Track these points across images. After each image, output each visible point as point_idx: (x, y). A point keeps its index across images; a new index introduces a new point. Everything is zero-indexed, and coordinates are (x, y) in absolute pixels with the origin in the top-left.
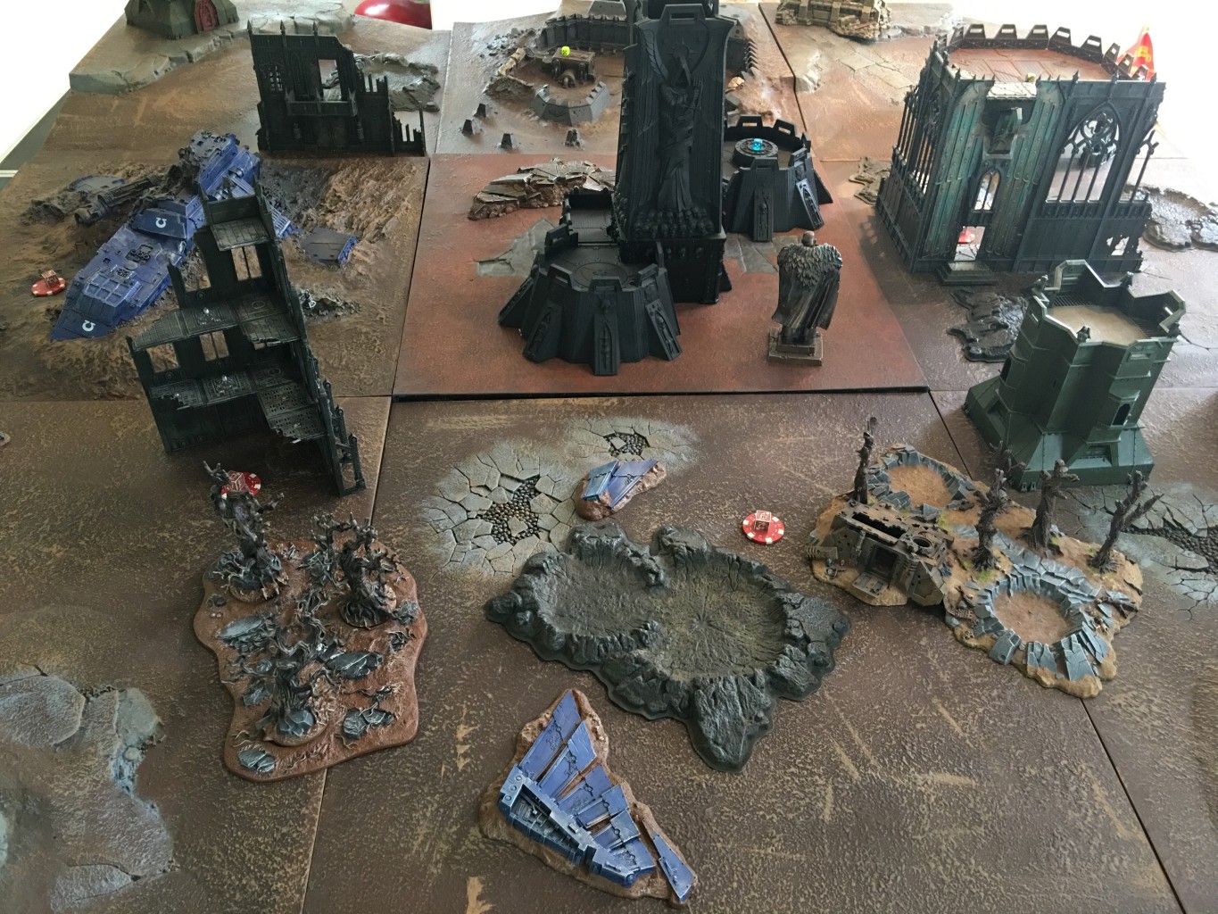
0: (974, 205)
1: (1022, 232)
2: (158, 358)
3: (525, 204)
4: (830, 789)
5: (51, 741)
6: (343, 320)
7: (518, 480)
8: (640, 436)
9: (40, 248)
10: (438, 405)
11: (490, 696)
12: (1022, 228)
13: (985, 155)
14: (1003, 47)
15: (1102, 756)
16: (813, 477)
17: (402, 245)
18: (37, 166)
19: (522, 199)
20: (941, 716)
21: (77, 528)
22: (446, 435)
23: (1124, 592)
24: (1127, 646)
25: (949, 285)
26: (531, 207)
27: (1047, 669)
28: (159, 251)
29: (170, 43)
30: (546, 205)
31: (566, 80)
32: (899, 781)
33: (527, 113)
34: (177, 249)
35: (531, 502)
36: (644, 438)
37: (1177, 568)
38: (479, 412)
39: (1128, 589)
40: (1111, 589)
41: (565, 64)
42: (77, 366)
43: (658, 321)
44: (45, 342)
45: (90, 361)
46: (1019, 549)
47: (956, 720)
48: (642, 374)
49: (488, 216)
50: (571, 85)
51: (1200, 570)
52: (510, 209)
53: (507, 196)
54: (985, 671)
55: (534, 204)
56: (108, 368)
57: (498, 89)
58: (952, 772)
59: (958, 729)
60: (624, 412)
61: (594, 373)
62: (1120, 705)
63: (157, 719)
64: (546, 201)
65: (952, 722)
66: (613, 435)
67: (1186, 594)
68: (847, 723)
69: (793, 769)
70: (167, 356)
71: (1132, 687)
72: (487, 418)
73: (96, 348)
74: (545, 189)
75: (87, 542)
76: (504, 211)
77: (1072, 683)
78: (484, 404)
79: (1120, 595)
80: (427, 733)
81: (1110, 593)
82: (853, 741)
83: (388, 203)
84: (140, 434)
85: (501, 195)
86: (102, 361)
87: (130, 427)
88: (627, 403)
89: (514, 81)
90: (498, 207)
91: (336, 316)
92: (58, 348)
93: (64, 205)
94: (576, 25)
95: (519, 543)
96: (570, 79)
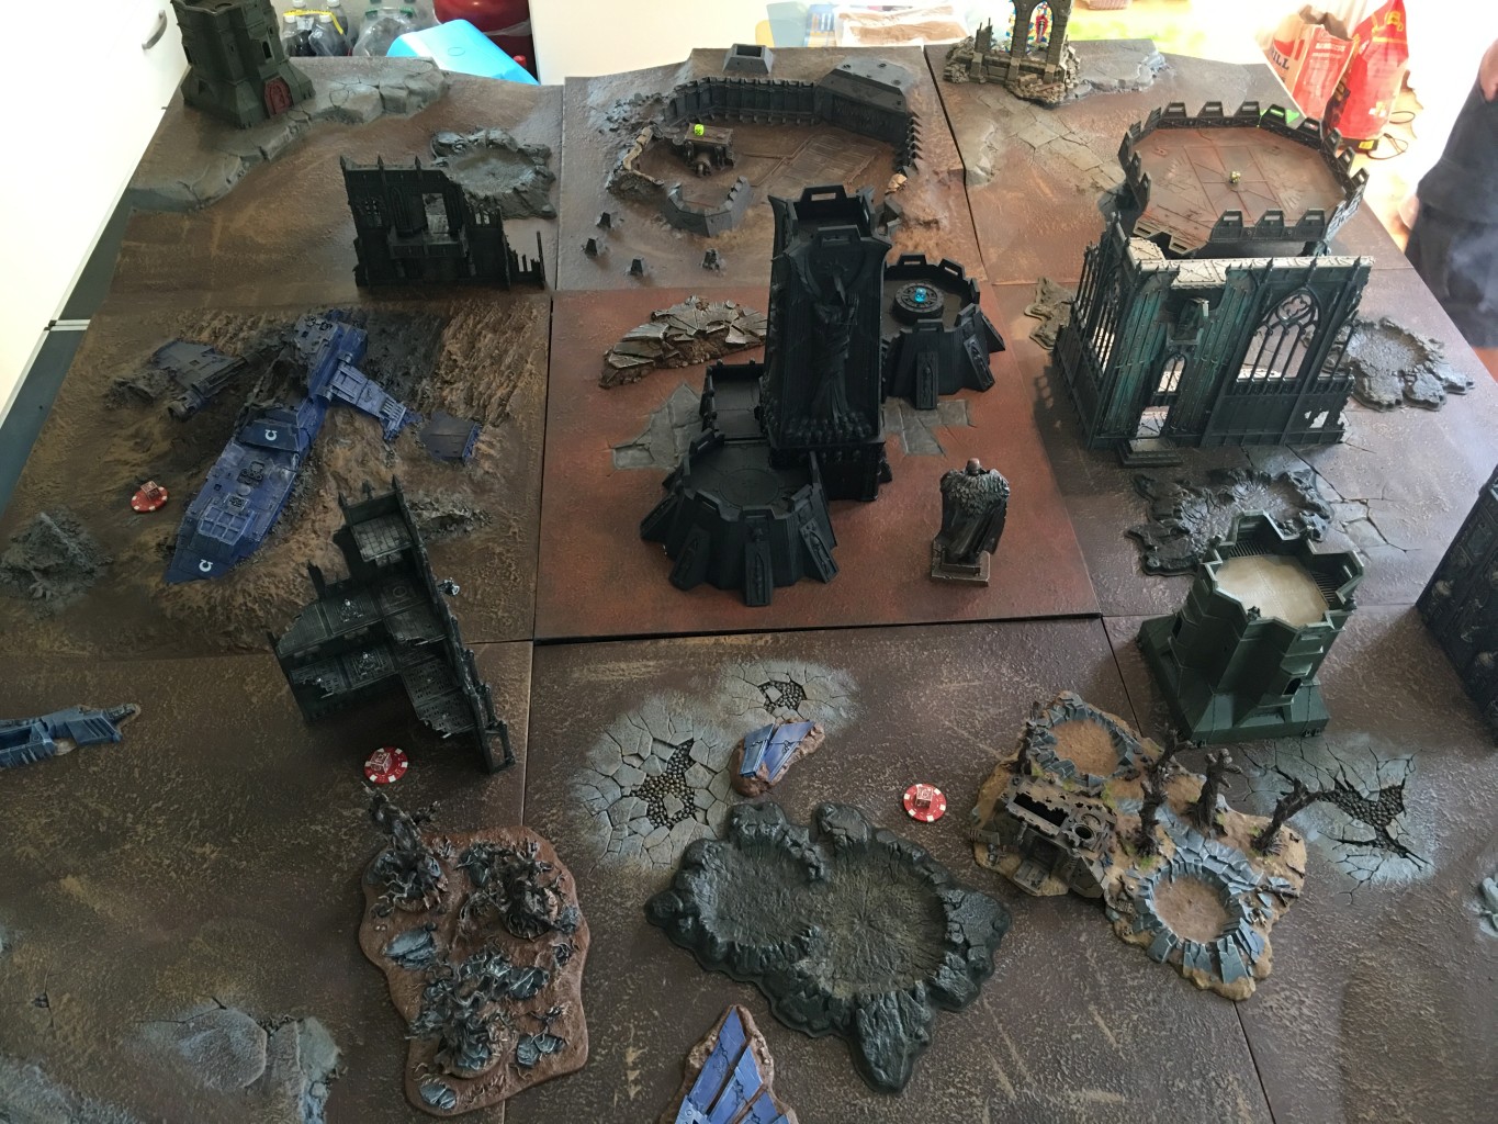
0: (1158, 385)
1: (1211, 410)
2: (283, 600)
3: (661, 364)
4: (986, 1111)
5: (241, 1083)
6: (473, 536)
7: (671, 746)
8: (796, 684)
9: (132, 443)
10: (581, 649)
11: (656, 1013)
12: (1210, 404)
13: (1169, 341)
14: (1207, 126)
15: (1249, 1066)
16: (976, 735)
17: (529, 427)
18: (109, 319)
19: (659, 359)
20: (1096, 1026)
21: (227, 822)
22: (594, 687)
23: (1287, 878)
24: (1283, 937)
25: (1129, 467)
26: (669, 367)
27: (1202, 970)
28: (272, 468)
29: (240, 135)
30: (685, 364)
31: (701, 167)
32: (1052, 1099)
33: (658, 219)
34: (290, 463)
35: (686, 774)
36: (800, 687)
37: (1343, 842)
38: (627, 659)
39: (1290, 874)
40: (1272, 874)
41: (699, 147)
42: (199, 615)
43: (812, 541)
44: (161, 586)
45: (212, 609)
46: (1183, 828)
47: (1111, 1029)
48: (796, 602)
49: (622, 383)
50: (706, 172)
51: (1367, 844)
52: (644, 372)
53: (641, 357)
54: (1142, 971)
55: (671, 364)
56: (233, 617)
57: (623, 186)
58: (1103, 1087)
59: (1112, 1040)
60: (779, 653)
61: (745, 602)
62: (1271, 1007)
63: (337, 1050)
64: (685, 359)
65: (1107, 1031)
66: (768, 684)
67: (1349, 874)
68: (1005, 1035)
69: (952, 1090)
70: (292, 597)
71: (1285, 986)
72: (635, 664)
73: (217, 594)
74: (682, 346)
75: (239, 839)
76: (639, 375)
77: (1227, 986)
78: (631, 646)
79: (1281, 881)
80: (598, 1058)
81: (1272, 880)
82: (1010, 1056)
83: (509, 367)
84: (275, 700)
85: (635, 356)
86: (225, 609)
87: (264, 691)
88: (782, 642)
89: (641, 177)
90: (632, 371)
91: (466, 531)
92: (176, 594)
93: (151, 386)
94: (710, 90)
95: (677, 826)
96: (705, 166)
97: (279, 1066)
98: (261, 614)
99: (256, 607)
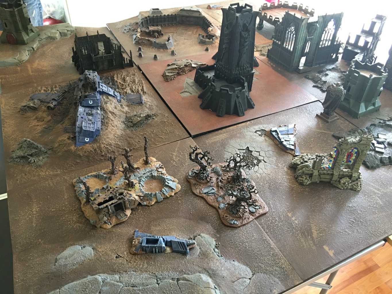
0: (305, 51)
2: (114, 144)
3: (178, 74)
6: (156, 119)
7: (244, 150)
8: (263, 130)
9: (36, 121)
12: (314, 55)
13: (308, 37)
14: (272, 8)
18: (6, 95)
19: (178, 73)
22: (215, 143)
25: (301, 73)
26: (181, 75)
28: (94, 111)
30: (184, 73)
31: (156, 36)
32: (388, 190)
34: (98, 109)
35: (252, 154)
38: (217, 135)
41: (154, 31)
42: (92, 153)
44: (75, 148)
45: (95, 150)
48: (249, 114)
49: (171, 80)
52: (176, 76)
53: (173, 73)
55: (181, 74)
56: (102, 151)
57: (139, 42)
60: (255, 124)
61: (239, 116)
63: (214, 239)
64: (184, 72)
66: (256, 131)
70: (116, 143)
72: (221, 136)
73: (95, 146)
74: (182, 69)
76: (175, 77)
78: (216, 132)
85: (172, 73)
86: (99, 149)
88: (253, 122)
89: (144, 39)
90: (173, 76)
91: (153, 119)
92: (81, 149)
93: (35, 105)
95: (259, 165)
96: (157, 36)
97: (203, 247)
98: (110, 148)
99: (108, 147)
